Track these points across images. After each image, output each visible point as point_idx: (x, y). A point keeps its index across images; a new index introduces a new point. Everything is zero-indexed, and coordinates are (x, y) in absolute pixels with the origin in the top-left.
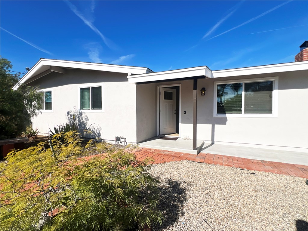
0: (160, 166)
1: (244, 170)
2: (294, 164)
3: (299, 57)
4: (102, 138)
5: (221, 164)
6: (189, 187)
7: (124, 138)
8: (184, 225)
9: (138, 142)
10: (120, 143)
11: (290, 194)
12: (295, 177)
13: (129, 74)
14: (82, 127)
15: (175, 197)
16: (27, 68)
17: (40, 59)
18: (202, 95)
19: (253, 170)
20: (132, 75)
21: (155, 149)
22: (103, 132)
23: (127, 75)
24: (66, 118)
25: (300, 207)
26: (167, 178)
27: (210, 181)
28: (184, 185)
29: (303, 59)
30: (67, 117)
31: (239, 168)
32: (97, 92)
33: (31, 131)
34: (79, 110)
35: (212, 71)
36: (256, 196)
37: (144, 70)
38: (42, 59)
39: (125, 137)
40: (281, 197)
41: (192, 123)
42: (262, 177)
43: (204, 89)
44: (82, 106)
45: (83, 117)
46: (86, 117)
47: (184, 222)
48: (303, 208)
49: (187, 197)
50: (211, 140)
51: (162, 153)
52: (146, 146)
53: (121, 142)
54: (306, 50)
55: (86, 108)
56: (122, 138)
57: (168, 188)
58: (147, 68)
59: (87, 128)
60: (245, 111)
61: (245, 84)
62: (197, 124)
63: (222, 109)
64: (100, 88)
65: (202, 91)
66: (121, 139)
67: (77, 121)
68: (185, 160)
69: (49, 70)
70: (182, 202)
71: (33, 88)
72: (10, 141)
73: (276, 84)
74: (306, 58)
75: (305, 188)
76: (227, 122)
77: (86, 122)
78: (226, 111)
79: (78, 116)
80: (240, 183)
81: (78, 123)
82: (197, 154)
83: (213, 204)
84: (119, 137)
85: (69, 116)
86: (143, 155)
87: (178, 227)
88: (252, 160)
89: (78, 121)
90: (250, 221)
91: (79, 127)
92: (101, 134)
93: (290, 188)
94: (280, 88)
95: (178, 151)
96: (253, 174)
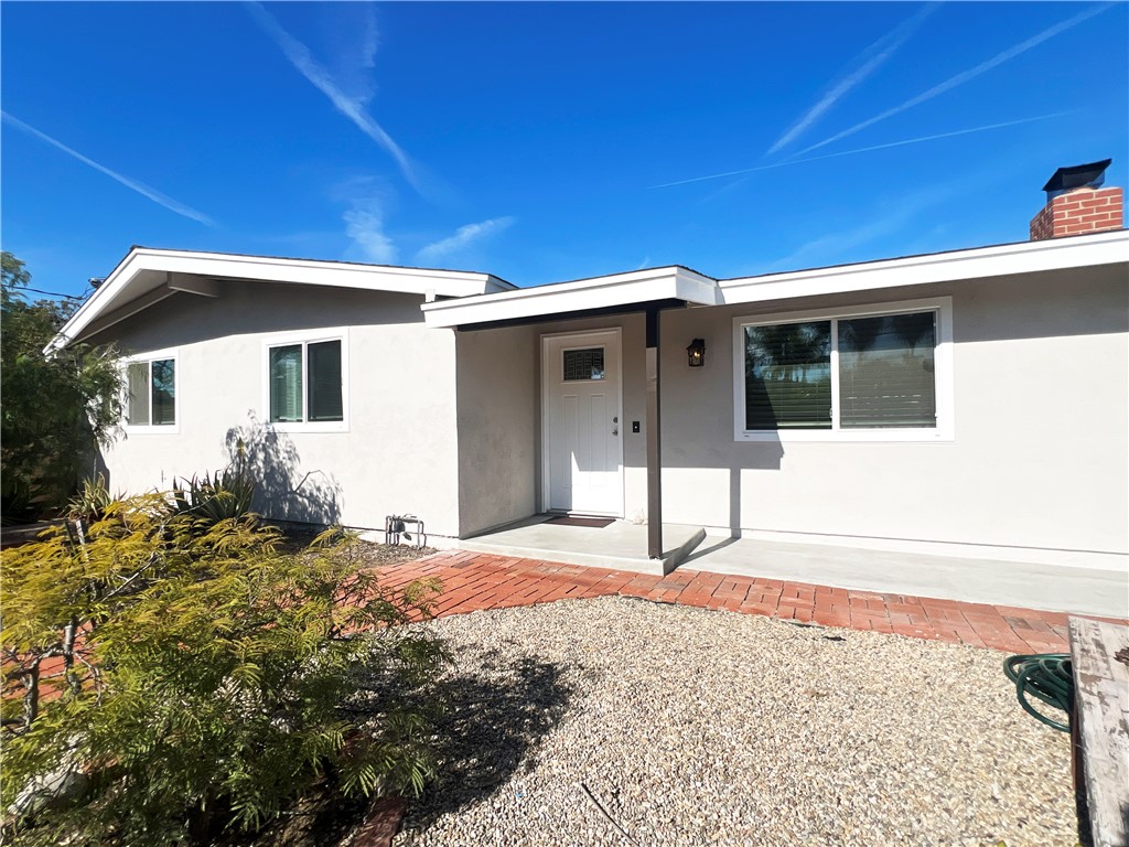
0: (518, 615)
1: (808, 626)
2: (994, 607)
3: (1040, 224)
4: (344, 520)
5: (735, 608)
6: (585, 685)
7: (416, 522)
8: (519, 802)
9: (465, 533)
10: (403, 540)
11: (933, 705)
12: (977, 647)
13: (430, 297)
14: (278, 484)
15: (525, 715)
16: (93, 279)
17: (132, 249)
18: (691, 365)
19: (839, 625)
20: (440, 298)
21: (523, 557)
22: (346, 501)
23: (421, 298)
24: (224, 453)
25: (945, 744)
26: (524, 654)
27: (668, 663)
28: (572, 677)
29: (1052, 233)
30: (226, 449)
31: (793, 621)
32: (326, 359)
33: (101, 500)
34: (267, 423)
35: (718, 281)
36: (807, 712)
37: (478, 282)
38: (136, 251)
39: (419, 519)
40: (895, 716)
41: (643, 466)
42: (860, 650)
43: (698, 345)
44: (279, 410)
45: (279, 447)
46: (289, 449)
47: (524, 791)
48: (955, 749)
49: (568, 714)
50: (728, 525)
51: (540, 571)
52: (492, 549)
53: (408, 537)
54: (1062, 200)
55: (291, 415)
56: (409, 521)
57: (513, 688)
58: (490, 275)
59: (294, 488)
60: (842, 420)
61: (841, 323)
62: (663, 470)
63: (763, 413)
64: (335, 346)
65: (691, 349)
66: (406, 524)
67: (260, 464)
68: (613, 594)
69: (163, 287)
70: (545, 730)
71: (96, 349)
72: (12, 534)
73: (944, 323)
74: (1063, 230)
75: (990, 686)
76: (782, 460)
77: (289, 464)
78: (779, 421)
79: (264, 445)
80: (771, 671)
81: (263, 470)
82: (662, 574)
83: (645, 736)
84: (399, 519)
85: (234, 445)
86: (470, 580)
87: (497, 806)
88: (851, 591)
89: (264, 463)
90: (749, 788)
91: (268, 485)
92: (341, 507)
93: (943, 683)
94: (960, 336)
95: (599, 565)
96: (832, 639)
